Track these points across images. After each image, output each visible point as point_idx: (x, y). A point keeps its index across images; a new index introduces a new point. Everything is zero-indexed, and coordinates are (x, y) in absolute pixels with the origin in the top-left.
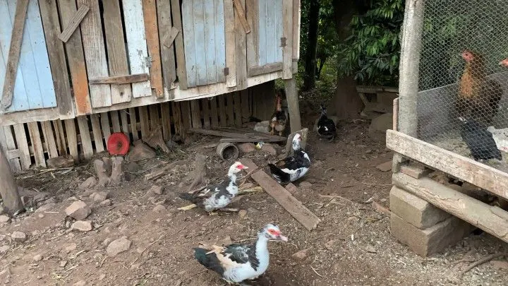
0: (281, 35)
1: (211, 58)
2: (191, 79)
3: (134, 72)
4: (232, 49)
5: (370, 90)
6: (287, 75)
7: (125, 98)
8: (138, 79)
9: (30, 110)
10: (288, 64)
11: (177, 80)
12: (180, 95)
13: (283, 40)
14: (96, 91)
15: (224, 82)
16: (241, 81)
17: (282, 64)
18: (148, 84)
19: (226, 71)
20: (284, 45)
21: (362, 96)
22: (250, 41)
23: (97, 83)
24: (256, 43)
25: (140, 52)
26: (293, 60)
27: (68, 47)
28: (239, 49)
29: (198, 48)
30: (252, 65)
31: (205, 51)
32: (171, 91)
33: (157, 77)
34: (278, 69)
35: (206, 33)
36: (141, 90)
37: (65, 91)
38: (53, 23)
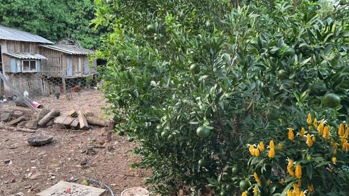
3: (79, 71)
7: (78, 76)
9: (70, 76)
11: (84, 73)
14: (76, 74)
15: (89, 74)
19: (89, 72)
25: (80, 68)
27: (74, 67)
31: (87, 69)
32: (83, 75)
33: (82, 72)
35: (87, 66)
36: (80, 74)
37: (73, 74)
38: (73, 63)
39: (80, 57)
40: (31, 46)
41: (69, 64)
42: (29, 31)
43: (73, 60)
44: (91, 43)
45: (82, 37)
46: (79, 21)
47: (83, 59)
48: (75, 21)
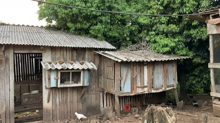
0: (173, 78)
1: (159, 82)
2: (155, 87)
3: (145, 85)
4: (163, 81)
5: (191, 95)
6: (175, 88)
7: (143, 91)
8: (146, 87)
9: (127, 93)
10: (175, 85)
11: (153, 88)
12: (153, 91)
13: (174, 79)
14: (138, 89)
15: (162, 89)
16: (165, 89)
17: (174, 85)
18: (147, 88)
19: (162, 86)
20: (174, 80)
21: (188, 97)
22: (167, 79)
23: (138, 87)
24: (168, 79)
25: (146, 81)
26: (176, 84)
27: (134, 79)
28: (165, 81)
29: (157, 80)
30: (168, 85)
31: (158, 81)
32: (151, 90)
33: (149, 86)
34: (173, 86)
35: (158, 77)
36: (146, 89)
37: (132, 89)
38: (132, 74)
39: (145, 65)
40: (87, 52)
41: (126, 76)
42: (96, 37)
43: (133, 70)
44: (167, 46)
45: (158, 38)
46: (155, 19)
47: (151, 68)
48: (150, 20)
